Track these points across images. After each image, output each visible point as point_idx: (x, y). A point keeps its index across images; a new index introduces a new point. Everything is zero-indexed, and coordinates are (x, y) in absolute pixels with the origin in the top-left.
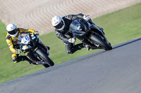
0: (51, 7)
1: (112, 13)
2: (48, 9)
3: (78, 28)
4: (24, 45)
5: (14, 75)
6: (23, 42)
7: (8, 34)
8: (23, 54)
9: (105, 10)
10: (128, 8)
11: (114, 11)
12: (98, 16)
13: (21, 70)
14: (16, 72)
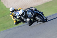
4: (17, 16)
6: (16, 15)
8: (18, 20)
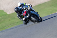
0: (17, 1)
1: (42, 4)
2: (16, 2)
5: (2, 29)
9: (39, 2)
10: (48, 2)
11: (42, 3)
12: (36, 5)
13: (5, 27)
14: (3, 28)
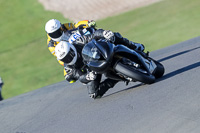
3: (94, 56)
7: (49, 38)
